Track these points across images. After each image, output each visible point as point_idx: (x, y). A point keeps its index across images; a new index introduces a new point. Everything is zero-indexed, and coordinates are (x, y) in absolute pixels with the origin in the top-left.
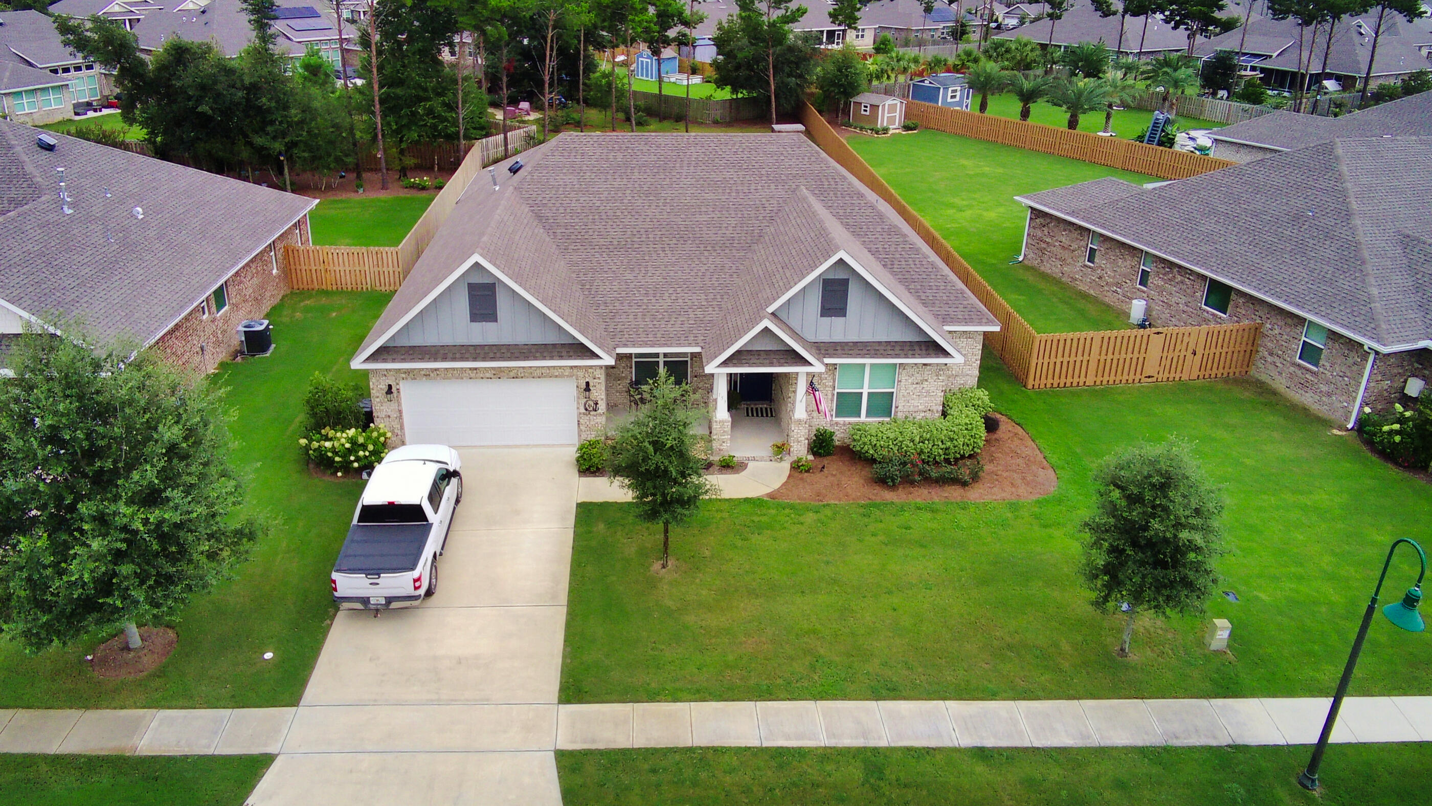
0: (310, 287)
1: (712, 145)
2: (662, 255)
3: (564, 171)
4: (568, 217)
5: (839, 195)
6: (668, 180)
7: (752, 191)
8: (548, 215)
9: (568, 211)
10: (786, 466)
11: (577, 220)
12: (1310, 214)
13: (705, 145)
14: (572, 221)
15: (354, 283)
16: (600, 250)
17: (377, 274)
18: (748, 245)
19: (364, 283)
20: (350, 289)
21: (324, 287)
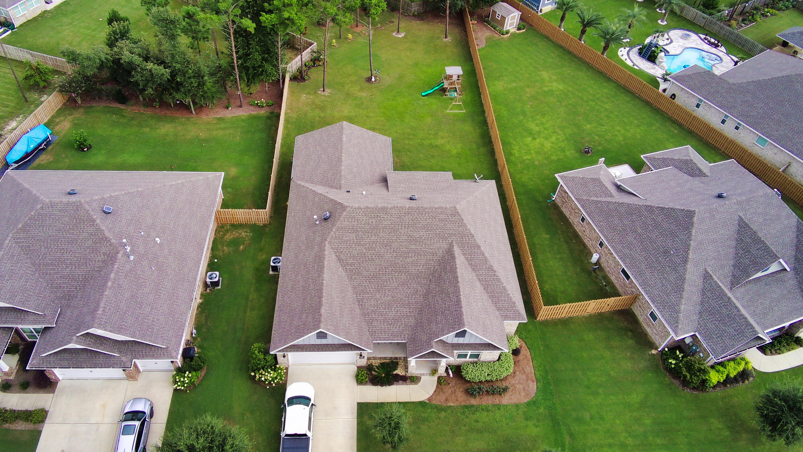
0: (226, 222)
1: (415, 214)
2: (392, 282)
3: (350, 231)
4: (352, 259)
5: (469, 247)
6: (395, 236)
7: (432, 244)
8: (343, 258)
9: (352, 256)
10: (435, 378)
11: (355, 261)
12: (672, 252)
13: (413, 214)
14: (354, 262)
15: (246, 221)
16: (366, 279)
17: (257, 219)
18: (428, 276)
19: (251, 221)
20: (244, 223)
21: (233, 222)
